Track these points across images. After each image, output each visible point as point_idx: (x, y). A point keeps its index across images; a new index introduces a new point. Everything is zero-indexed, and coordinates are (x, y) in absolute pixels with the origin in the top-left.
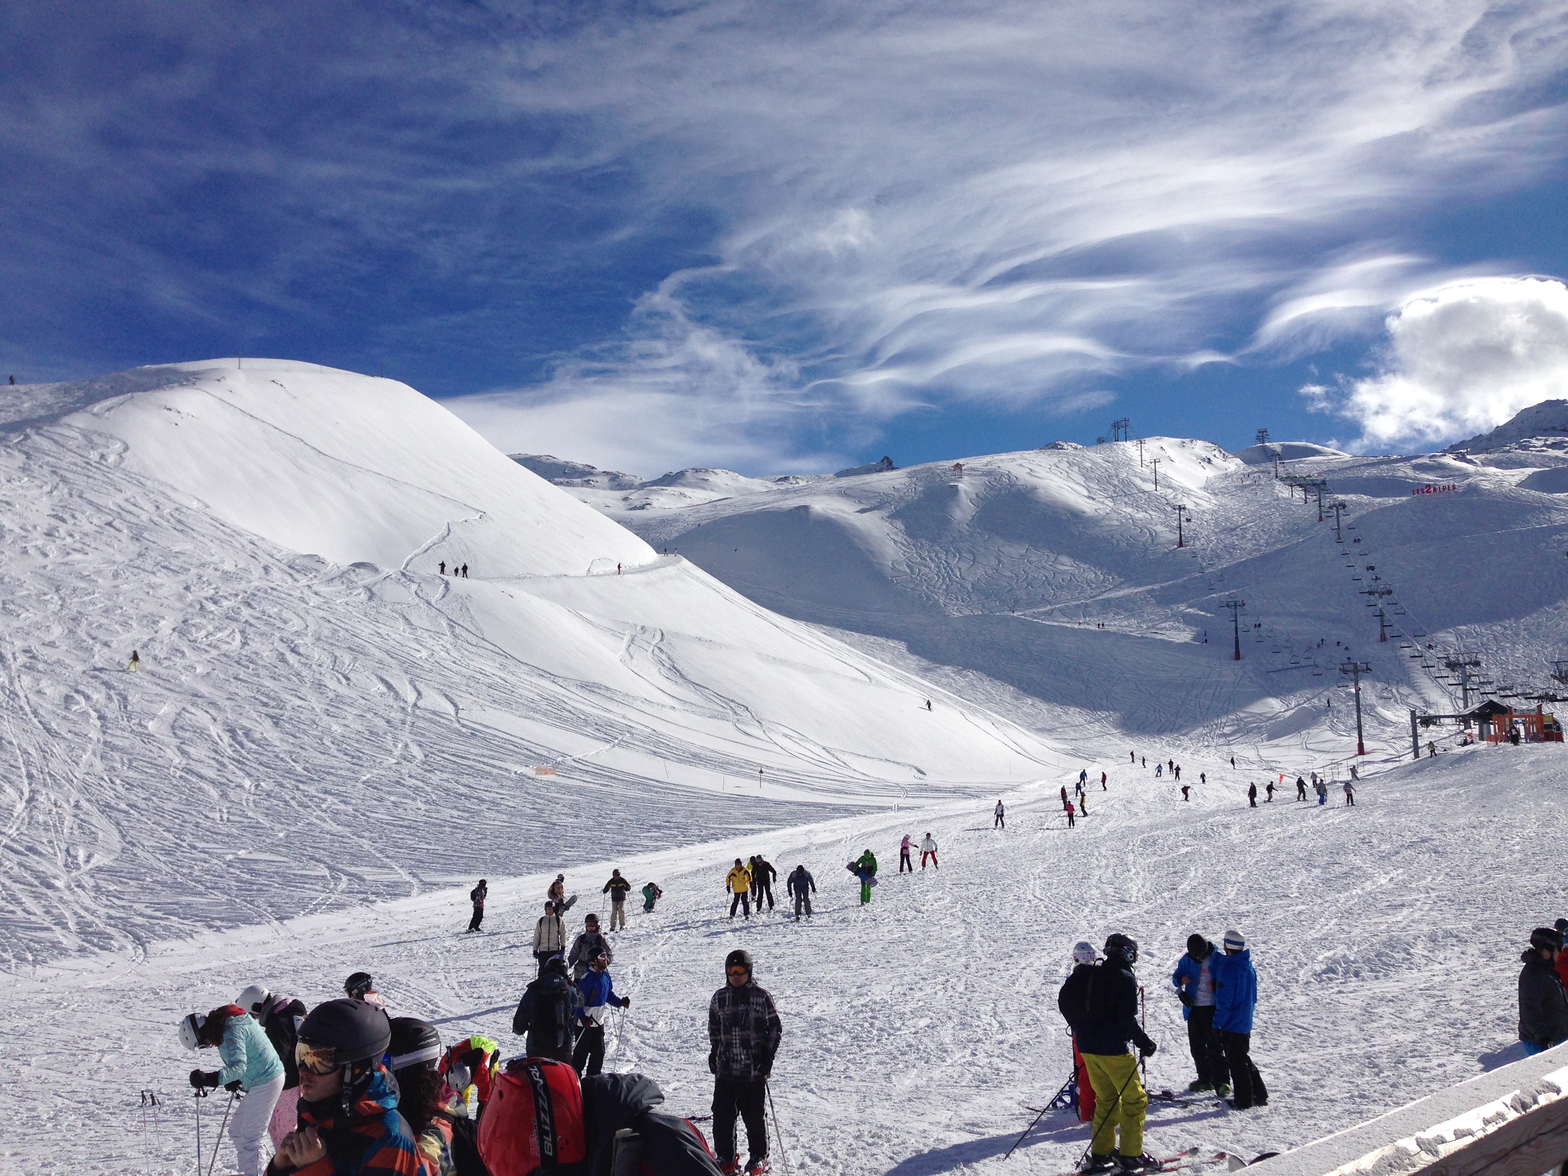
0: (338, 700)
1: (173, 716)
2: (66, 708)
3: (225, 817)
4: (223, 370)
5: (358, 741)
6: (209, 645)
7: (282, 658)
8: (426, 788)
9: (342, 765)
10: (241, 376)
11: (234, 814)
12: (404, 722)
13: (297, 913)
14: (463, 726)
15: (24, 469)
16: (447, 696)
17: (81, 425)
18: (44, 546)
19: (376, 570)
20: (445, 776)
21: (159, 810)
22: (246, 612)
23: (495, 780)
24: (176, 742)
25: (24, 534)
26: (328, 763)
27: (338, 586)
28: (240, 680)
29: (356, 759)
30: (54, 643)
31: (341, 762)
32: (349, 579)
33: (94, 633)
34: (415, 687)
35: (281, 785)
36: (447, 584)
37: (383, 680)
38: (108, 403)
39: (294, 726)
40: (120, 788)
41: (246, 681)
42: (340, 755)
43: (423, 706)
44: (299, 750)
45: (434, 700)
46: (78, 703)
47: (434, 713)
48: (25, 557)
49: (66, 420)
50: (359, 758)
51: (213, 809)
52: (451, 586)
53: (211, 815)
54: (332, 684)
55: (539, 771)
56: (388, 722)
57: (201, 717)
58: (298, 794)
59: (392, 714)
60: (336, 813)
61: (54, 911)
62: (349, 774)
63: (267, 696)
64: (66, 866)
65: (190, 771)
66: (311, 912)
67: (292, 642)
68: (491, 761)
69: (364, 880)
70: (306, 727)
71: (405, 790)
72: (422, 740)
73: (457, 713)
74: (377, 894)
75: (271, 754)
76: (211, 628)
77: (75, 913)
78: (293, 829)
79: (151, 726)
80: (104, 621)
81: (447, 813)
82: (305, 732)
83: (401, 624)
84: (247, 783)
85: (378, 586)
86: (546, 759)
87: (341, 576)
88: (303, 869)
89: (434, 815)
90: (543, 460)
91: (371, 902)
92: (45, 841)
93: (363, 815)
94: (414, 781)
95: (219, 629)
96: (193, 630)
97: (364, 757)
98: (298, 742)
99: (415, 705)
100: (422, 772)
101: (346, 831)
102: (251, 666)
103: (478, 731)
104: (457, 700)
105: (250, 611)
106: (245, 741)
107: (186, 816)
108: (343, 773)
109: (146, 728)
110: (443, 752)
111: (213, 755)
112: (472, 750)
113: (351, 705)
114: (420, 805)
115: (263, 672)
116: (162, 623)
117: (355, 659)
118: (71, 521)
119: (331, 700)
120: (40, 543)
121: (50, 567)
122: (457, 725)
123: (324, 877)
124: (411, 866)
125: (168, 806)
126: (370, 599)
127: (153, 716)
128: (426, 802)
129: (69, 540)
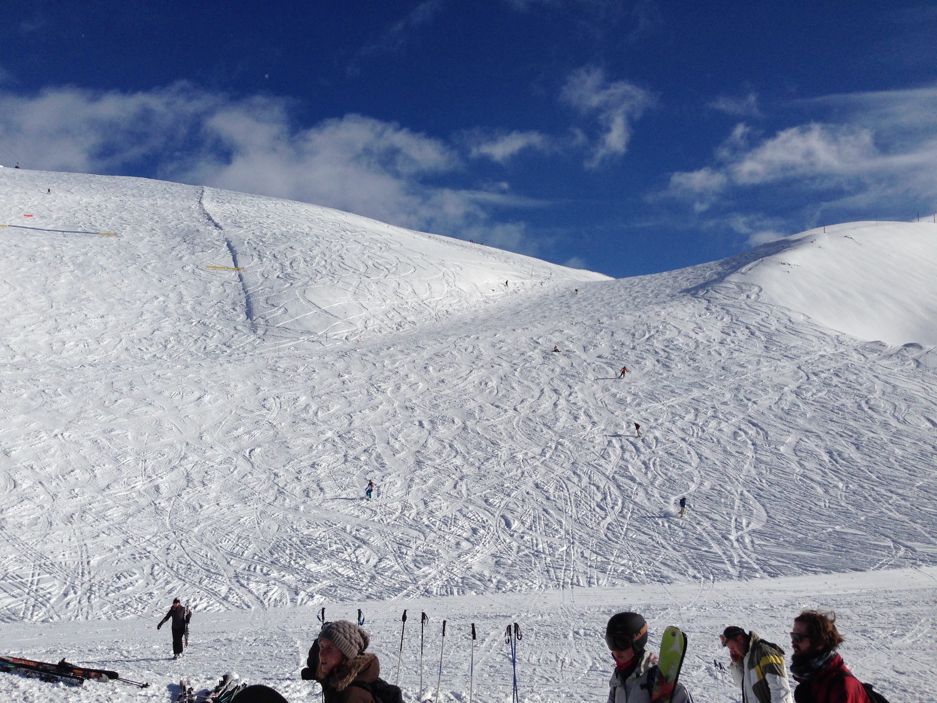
0: (898, 434)
1: (794, 443)
2: (735, 439)
3: (827, 505)
4: (814, 235)
5: (913, 460)
6: (814, 401)
7: (859, 407)
9: (902, 475)
10: (826, 237)
11: (832, 504)
13: (869, 568)
15: (707, 309)
17: (736, 281)
18: (719, 349)
19: (921, 348)
21: (788, 499)
22: (835, 380)
24: (797, 459)
25: (709, 344)
26: (893, 474)
27: (895, 360)
28: (834, 421)
29: (912, 472)
30: (727, 402)
31: (902, 474)
32: (902, 355)
33: (748, 396)
35: (862, 487)
37: (929, 420)
38: (749, 266)
39: (869, 450)
40: (765, 485)
41: (837, 422)
42: (901, 469)
44: (874, 465)
46: (741, 436)
48: (710, 356)
49: (728, 279)
50: (914, 471)
51: (819, 500)
53: (818, 503)
54: (893, 422)
57: (811, 444)
58: (873, 493)
60: (899, 506)
61: (728, 552)
62: (908, 481)
63: (851, 431)
64: (736, 528)
65: (805, 476)
66: (878, 569)
67: (866, 397)
69: (915, 551)
70: (877, 451)
74: (923, 561)
75: (855, 467)
76: (814, 391)
77: (739, 555)
78: (870, 515)
79: (782, 449)
80: (753, 389)
82: (877, 454)
84: (841, 485)
85: (922, 358)
87: (896, 354)
88: (876, 541)
91: (919, 565)
92: (725, 513)
93: (917, 508)
95: (819, 391)
96: (804, 392)
97: (917, 470)
98: (872, 460)
101: (906, 518)
102: (841, 413)
105: (839, 379)
106: (838, 459)
107: (804, 503)
108: (904, 480)
109: (779, 450)
111: (819, 467)
113: (907, 436)
115: (848, 416)
116: (786, 389)
117: (909, 407)
118: (732, 334)
119: (894, 434)
120: (717, 348)
121: (723, 361)
123: (889, 547)
125: (793, 497)
126: (918, 367)
127: (783, 443)
129: (732, 345)
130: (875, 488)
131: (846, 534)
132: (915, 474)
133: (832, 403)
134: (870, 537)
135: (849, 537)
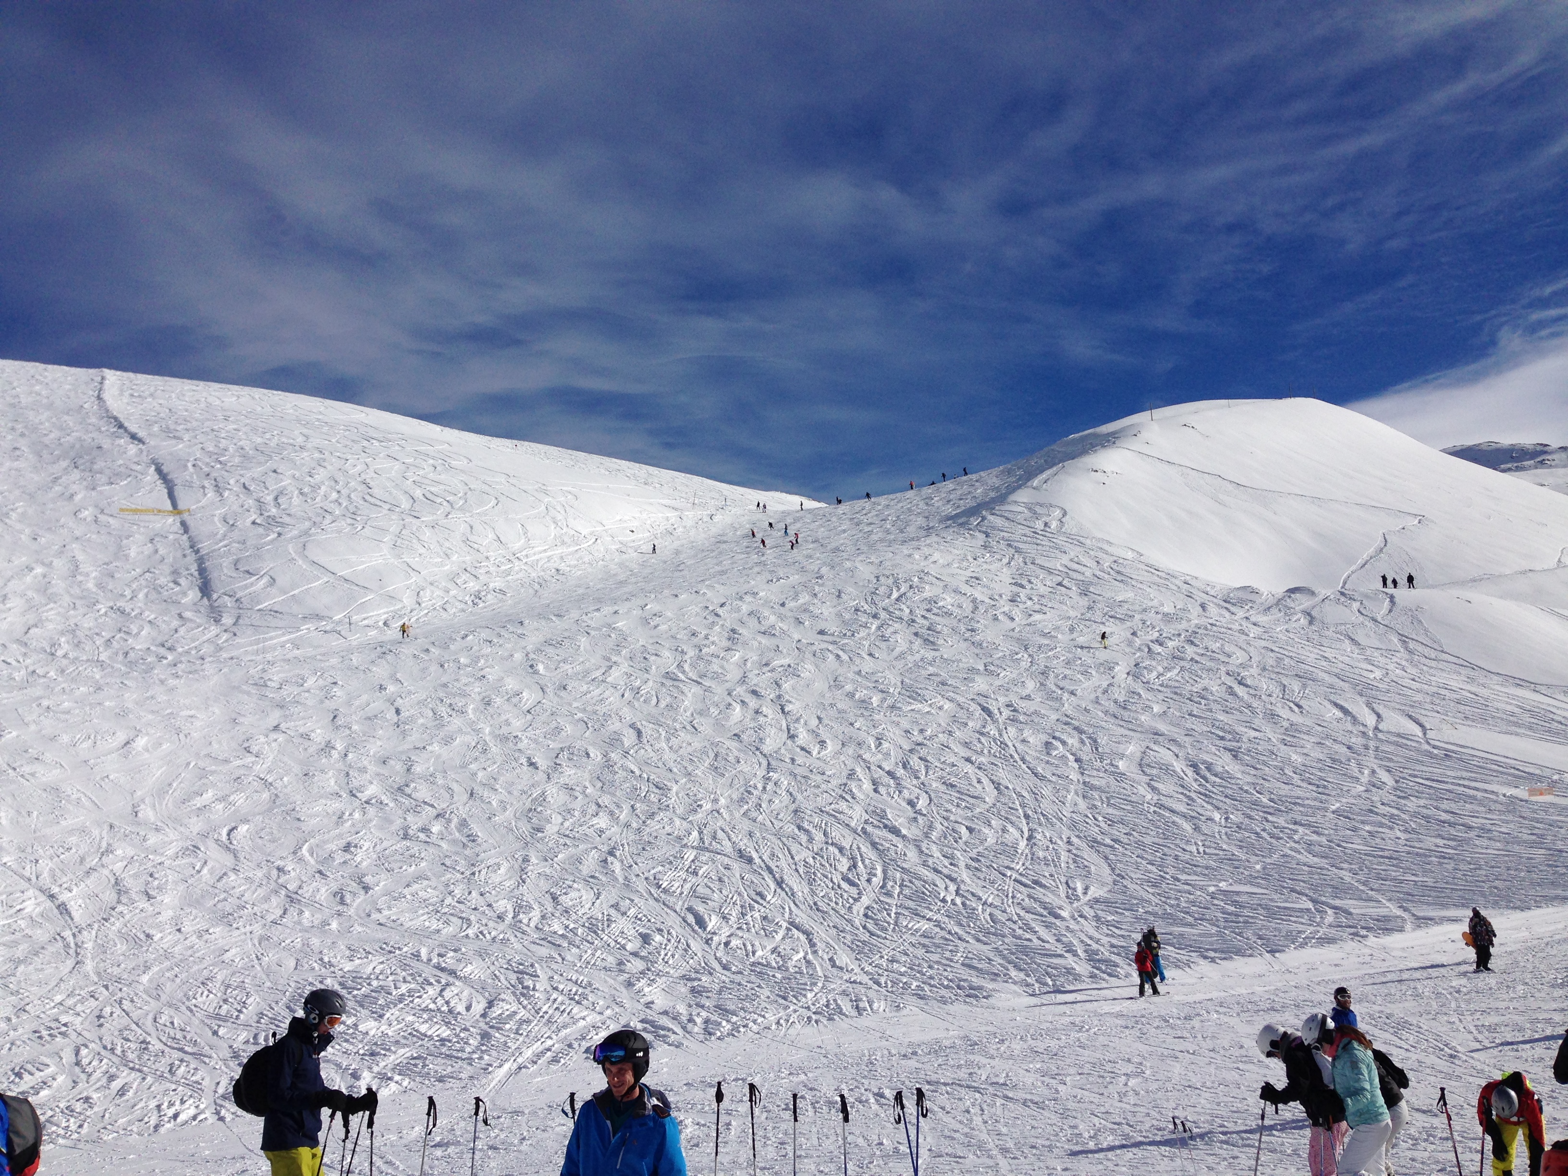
0: (1293, 730)
1: (1139, 755)
2: (1048, 753)
3: (1201, 849)
4: (1138, 425)
5: (1320, 769)
6: (1161, 685)
7: (1231, 692)
8: (1403, 816)
9: (1307, 795)
10: (1155, 426)
11: (1209, 847)
12: (1366, 747)
13: (1287, 946)
14: (1434, 747)
15: (985, 547)
16: (1410, 717)
17: (1025, 501)
18: (1010, 611)
19: (1313, 593)
20: (1422, 802)
21: (1140, 844)
22: (1190, 651)
23: (1481, 804)
24: (1146, 779)
25: (993, 603)
26: (1293, 794)
27: (1276, 614)
28: (1195, 716)
29: (1321, 788)
30: (1029, 696)
31: (1305, 792)
32: (1286, 606)
33: (1061, 684)
34: (1373, 710)
35: (1250, 817)
36: (1392, 597)
37: (1336, 705)
38: (1044, 476)
39: (1252, 757)
40: (1102, 824)
41: (1200, 717)
42: (1304, 785)
43: (1385, 729)
44: (1262, 781)
45: (1395, 722)
46: (1056, 749)
47: (1399, 735)
48: (996, 623)
49: (1012, 497)
50: (1325, 787)
51: (1188, 842)
52: (1397, 600)
53: (1188, 848)
54: (1284, 713)
55: (1532, 792)
56: (1349, 748)
57: (1164, 755)
58: (1268, 826)
59: (1353, 740)
60: (1310, 844)
61: (1064, 939)
62: (1317, 804)
63: (1222, 729)
64: (1068, 897)
65: (1161, 806)
66: (1302, 946)
67: (1239, 674)
68: (1473, 784)
69: (1350, 914)
70: (1265, 758)
71: (1379, 818)
72: (1391, 765)
73: (1425, 734)
74: (1368, 929)
75: (1235, 787)
76: (1160, 669)
77: (1082, 941)
78: (1268, 861)
79: (1122, 765)
80: (1067, 672)
81: (1430, 842)
82: (1265, 763)
83: (1347, 645)
84: (1217, 816)
85: (1318, 608)
86: (1540, 778)
87: (1277, 604)
88: (1286, 901)
89: (1416, 845)
90: (1484, 447)
91: (1363, 937)
92: (1047, 874)
93: (1339, 845)
94: (1388, 809)
95: (1167, 669)
96: (1145, 672)
97: (1329, 786)
98: (1258, 773)
99: (1376, 728)
100: (1395, 798)
101: (1323, 863)
102: (1203, 701)
103: (1453, 752)
104: (1423, 720)
105: (1195, 649)
106: (1208, 775)
107: (1166, 849)
108: (1312, 803)
109: (1117, 767)
110: (1416, 776)
111: (1181, 790)
112: (1449, 773)
113: (1308, 733)
114: (1399, 834)
115: (1214, 706)
116: (1117, 668)
117: (1304, 686)
118: (1028, 586)
119: (1286, 730)
120: (1006, 609)
121: (1017, 630)
122: (1426, 747)
123: (1308, 910)
124: (1399, 899)
125: (1148, 840)
126: (1311, 623)
127: (1122, 756)
128: (1406, 831)
129: (1029, 603)
130: (1270, 818)
131: (1238, 893)
132: (1327, 791)
133: (1188, 687)
134: (1275, 897)
135: (1243, 899)
